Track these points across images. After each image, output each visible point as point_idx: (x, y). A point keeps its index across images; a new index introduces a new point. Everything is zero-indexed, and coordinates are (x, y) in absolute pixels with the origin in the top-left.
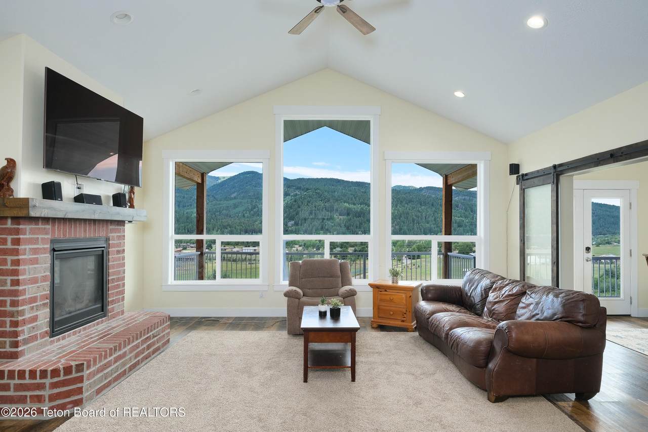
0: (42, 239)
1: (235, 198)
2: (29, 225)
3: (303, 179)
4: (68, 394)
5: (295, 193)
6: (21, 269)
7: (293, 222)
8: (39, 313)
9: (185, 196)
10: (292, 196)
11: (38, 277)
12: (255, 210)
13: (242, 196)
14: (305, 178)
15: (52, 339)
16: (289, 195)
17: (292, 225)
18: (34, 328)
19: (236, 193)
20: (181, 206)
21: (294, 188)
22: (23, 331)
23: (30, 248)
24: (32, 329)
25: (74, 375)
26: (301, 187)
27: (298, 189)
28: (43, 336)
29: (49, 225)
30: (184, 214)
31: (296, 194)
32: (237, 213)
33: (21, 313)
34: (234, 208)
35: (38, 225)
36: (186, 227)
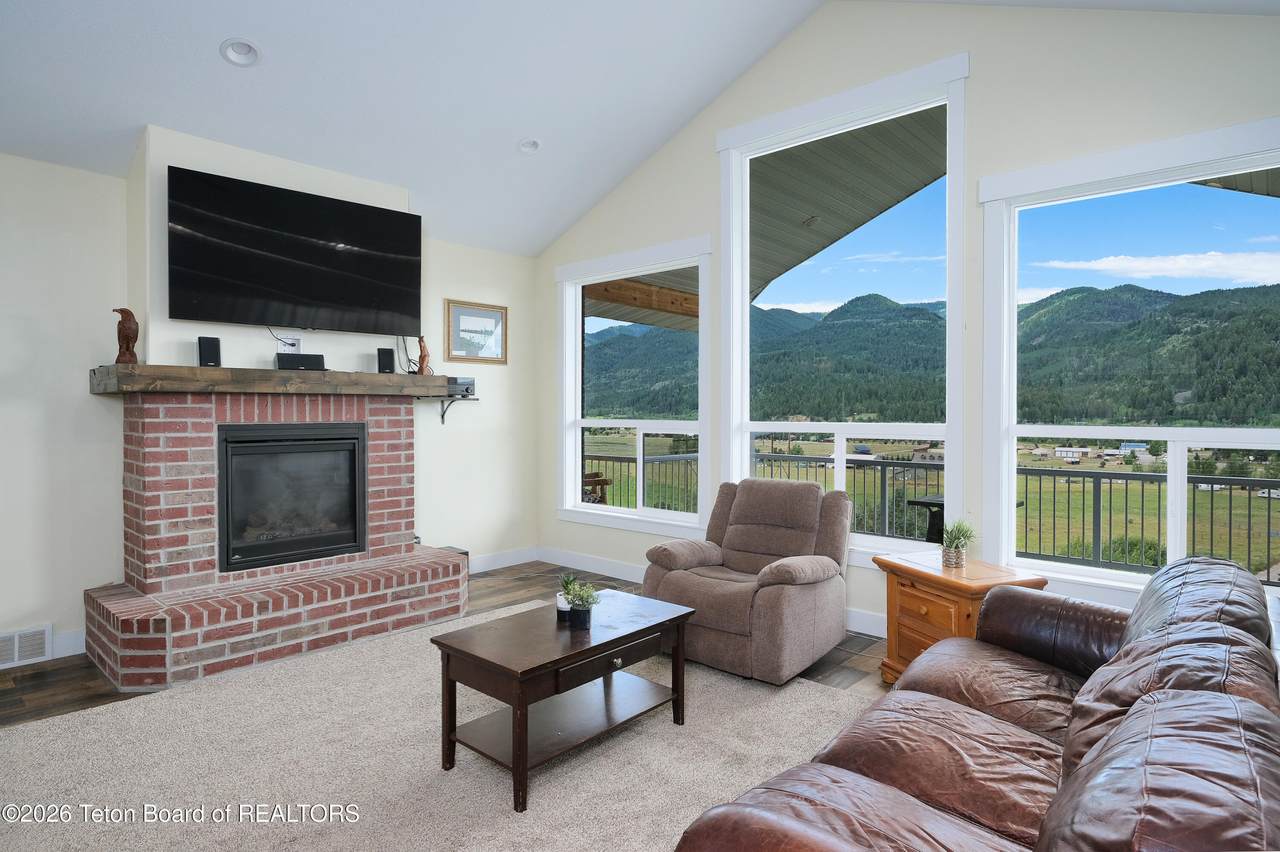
0: (194, 424)
1: (1040, 346)
2: (163, 403)
3: (1220, 292)
4: (145, 662)
5: (1194, 326)
6: (148, 467)
7: (1188, 394)
8: (189, 533)
9: (938, 348)
10: (1186, 333)
11: (187, 480)
12: (1087, 369)
13: (1057, 340)
14: (1224, 288)
15: (225, 574)
16: (1178, 332)
17: (1187, 401)
18: (180, 554)
19: (1043, 336)
20: (929, 366)
21: (1193, 314)
22: (157, 557)
23: (166, 437)
24: (175, 555)
25: (152, 635)
26: (1212, 311)
27: (1203, 316)
28: (200, 567)
29: (211, 403)
30: (934, 381)
31: (1198, 327)
32: (1045, 377)
33: (155, 530)
34: (1039, 368)
35: (186, 403)
36: (938, 407)
